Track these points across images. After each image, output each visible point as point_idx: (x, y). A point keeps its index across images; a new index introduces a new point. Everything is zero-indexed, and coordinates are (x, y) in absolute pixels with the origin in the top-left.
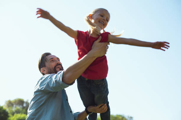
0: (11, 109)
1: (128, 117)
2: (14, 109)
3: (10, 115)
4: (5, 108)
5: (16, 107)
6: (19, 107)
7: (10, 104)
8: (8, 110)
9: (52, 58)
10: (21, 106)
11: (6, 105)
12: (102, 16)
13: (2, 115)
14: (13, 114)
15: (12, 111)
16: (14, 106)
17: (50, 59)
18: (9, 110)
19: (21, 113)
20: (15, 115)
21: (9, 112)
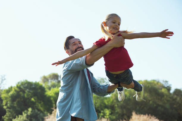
0: (47, 84)
1: (163, 81)
2: (50, 84)
3: (47, 90)
4: (41, 83)
5: (51, 82)
6: (54, 82)
7: (45, 79)
8: (44, 85)
9: (74, 42)
10: (56, 81)
11: (41, 81)
12: (114, 23)
13: (39, 91)
14: (50, 89)
15: (48, 85)
16: (50, 81)
17: (73, 43)
18: (46, 85)
19: (57, 87)
20: (52, 89)
21: (45, 87)
